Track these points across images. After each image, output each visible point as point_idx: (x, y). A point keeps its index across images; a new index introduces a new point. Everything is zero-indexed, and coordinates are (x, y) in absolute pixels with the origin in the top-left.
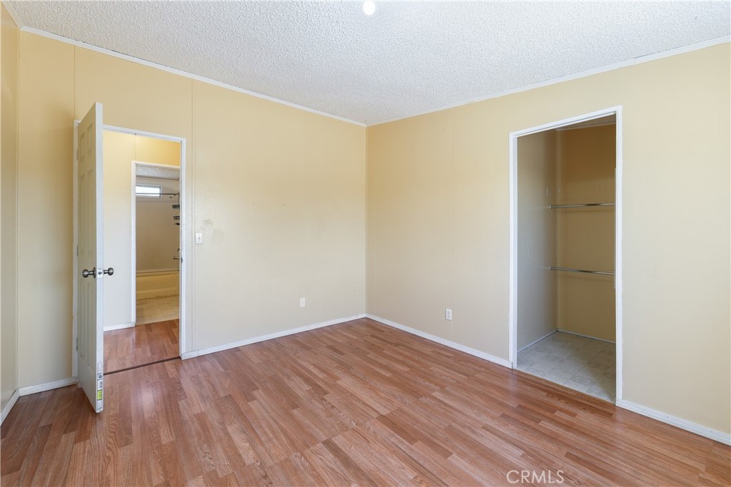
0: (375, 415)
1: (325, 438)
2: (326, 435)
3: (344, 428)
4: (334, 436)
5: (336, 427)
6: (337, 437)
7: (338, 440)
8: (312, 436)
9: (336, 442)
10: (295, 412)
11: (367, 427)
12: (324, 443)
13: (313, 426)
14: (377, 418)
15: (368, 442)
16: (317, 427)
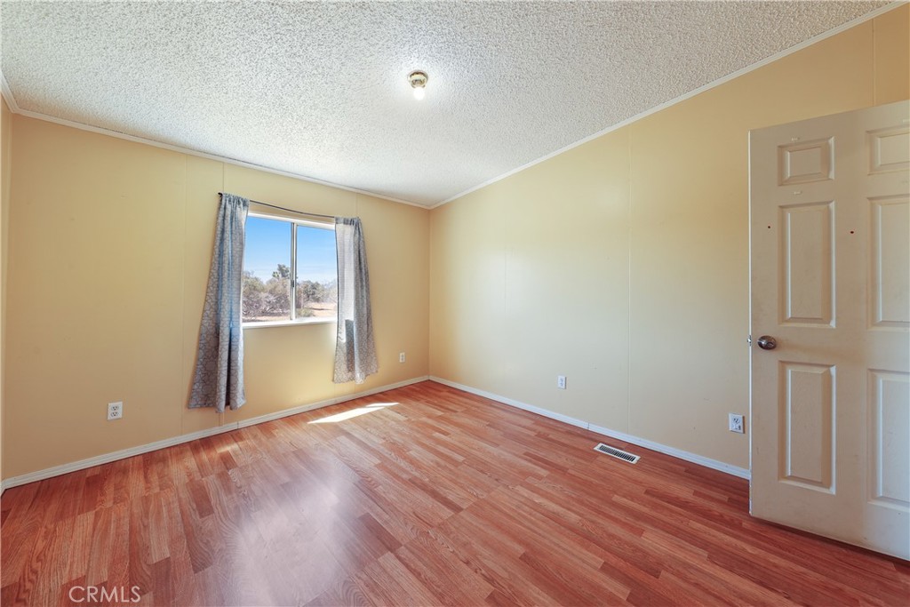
0: (403, 552)
1: (461, 513)
2: (463, 518)
3: (442, 527)
4: (452, 516)
5: (453, 529)
6: (450, 516)
7: (447, 513)
8: (477, 515)
9: (448, 511)
10: (520, 550)
11: (414, 531)
12: (461, 509)
13: (481, 527)
14: (401, 545)
15: (414, 513)
16: (476, 527)
